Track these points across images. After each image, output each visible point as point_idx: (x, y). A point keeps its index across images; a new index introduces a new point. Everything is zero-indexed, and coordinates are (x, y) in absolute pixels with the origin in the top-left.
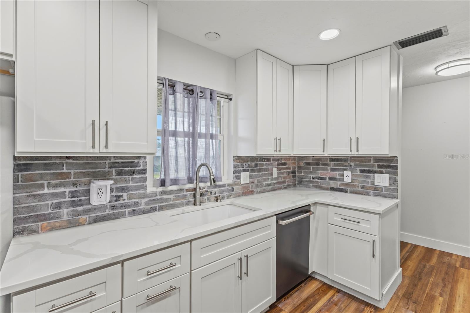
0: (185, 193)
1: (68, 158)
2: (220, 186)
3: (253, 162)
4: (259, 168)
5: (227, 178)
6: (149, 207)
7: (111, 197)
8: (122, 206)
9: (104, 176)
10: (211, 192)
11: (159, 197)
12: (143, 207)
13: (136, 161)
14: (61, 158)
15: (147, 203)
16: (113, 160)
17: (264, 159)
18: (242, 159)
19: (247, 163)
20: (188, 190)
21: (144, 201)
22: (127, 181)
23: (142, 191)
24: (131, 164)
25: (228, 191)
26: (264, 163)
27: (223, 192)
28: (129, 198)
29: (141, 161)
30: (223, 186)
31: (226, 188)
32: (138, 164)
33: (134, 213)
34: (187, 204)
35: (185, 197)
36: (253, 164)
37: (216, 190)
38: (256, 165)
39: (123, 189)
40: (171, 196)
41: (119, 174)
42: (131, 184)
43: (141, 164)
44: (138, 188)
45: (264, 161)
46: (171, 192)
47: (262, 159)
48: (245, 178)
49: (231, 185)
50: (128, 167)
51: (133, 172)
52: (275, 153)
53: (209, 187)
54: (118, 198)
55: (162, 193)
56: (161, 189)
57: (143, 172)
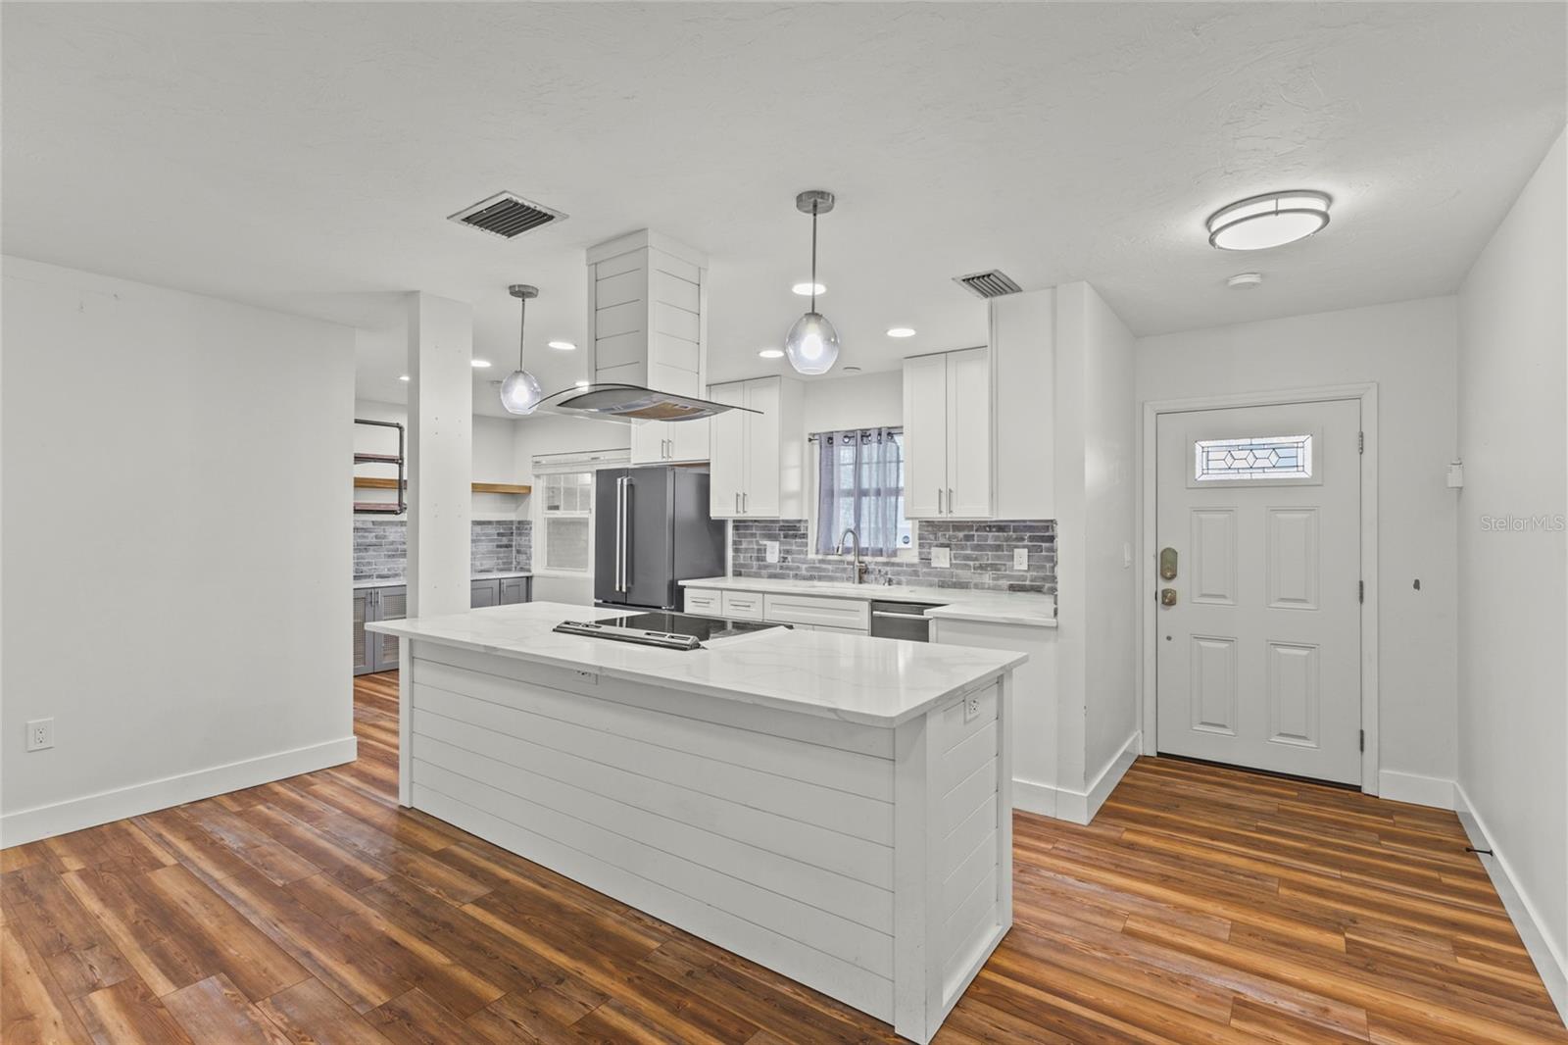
0: (844, 566)
1: (755, 521)
2: (894, 564)
3: (960, 530)
4: (975, 542)
5: (910, 554)
6: (809, 574)
7: (780, 557)
8: (788, 568)
9: (772, 537)
10: (880, 571)
11: (818, 565)
12: (804, 572)
13: (798, 525)
14: (752, 521)
15: (807, 570)
16: (782, 524)
17: (990, 527)
18: (935, 526)
19: (946, 533)
20: (848, 563)
21: (804, 566)
22: (791, 544)
23: (802, 556)
24: (794, 528)
25: (907, 573)
26: (991, 534)
27: (898, 574)
28: (793, 562)
29: (802, 525)
30: (899, 565)
31: (904, 569)
32: (798, 529)
33: (796, 576)
34: (848, 579)
36: (961, 535)
37: (888, 569)
38: (968, 538)
39: (788, 552)
40: (830, 567)
41: (785, 537)
42: (794, 548)
43: (802, 529)
44: (800, 552)
45: (990, 531)
46: (829, 562)
47: (985, 527)
48: (942, 559)
49: (913, 565)
50: (791, 530)
51: (795, 536)
52: (944, 515)
53: (877, 563)
54: (785, 559)
55: (822, 561)
56: (820, 557)
57: (804, 536)
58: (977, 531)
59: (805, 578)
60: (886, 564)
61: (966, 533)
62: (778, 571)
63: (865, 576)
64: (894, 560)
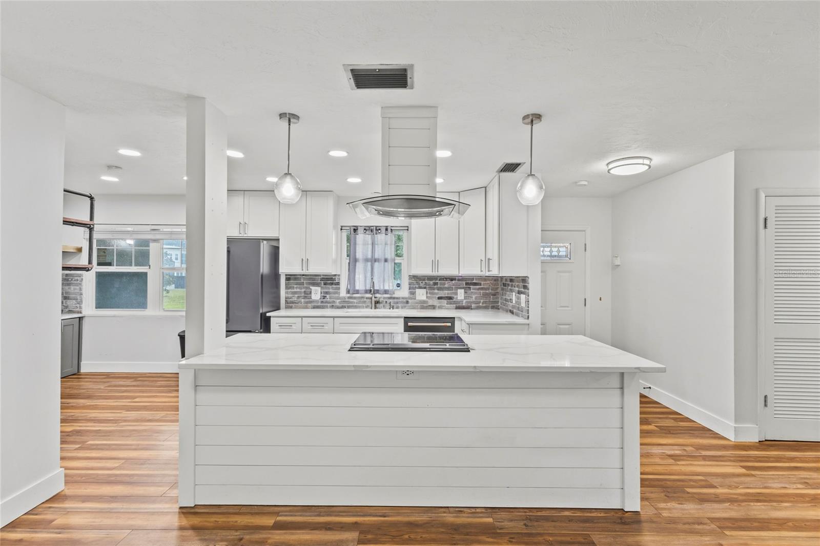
0: (365, 300)
1: (303, 275)
2: (394, 298)
3: (431, 280)
4: (439, 286)
5: (404, 292)
6: (341, 305)
7: (321, 296)
8: (326, 302)
9: (317, 285)
10: (386, 302)
11: (347, 300)
12: (338, 304)
13: (334, 278)
14: (300, 275)
15: (339, 302)
16: (322, 277)
17: (446, 278)
18: (418, 278)
19: (424, 282)
20: (367, 298)
21: (338, 301)
22: (329, 288)
23: (337, 295)
24: (331, 279)
25: (402, 302)
26: (447, 282)
27: (397, 303)
28: (330, 298)
29: (337, 277)
30: (397, 298)
31: (400, 300)
32: (334, 280)
33: (332, 307)
34: (367, 307)
35: (365, 302)
36: (431, 282)
37: (391, 300)
38: (435, 284)
39: (327, 293)
40: (355, 301)
41: (325, 284)
42: (331, 290)
43: (337, 279)
44: (335, 293)
45: (446, 281)
46: (355, 298)
47: (443, 279)
48: (421, 295)
49: (406, 298)
50: (329, 281)
51: (332, 284)
52: (434, 273)
53: (384, 298)
54: (324, 297)
55: (349, 298)
56: (348, 295)
57: (338, 284)
58: (439, 280)
59: (338, 308)
60: (390, 298)
61: (434, 281)
62: (319, 304)
63: (378, 305)
64: (394, 296)
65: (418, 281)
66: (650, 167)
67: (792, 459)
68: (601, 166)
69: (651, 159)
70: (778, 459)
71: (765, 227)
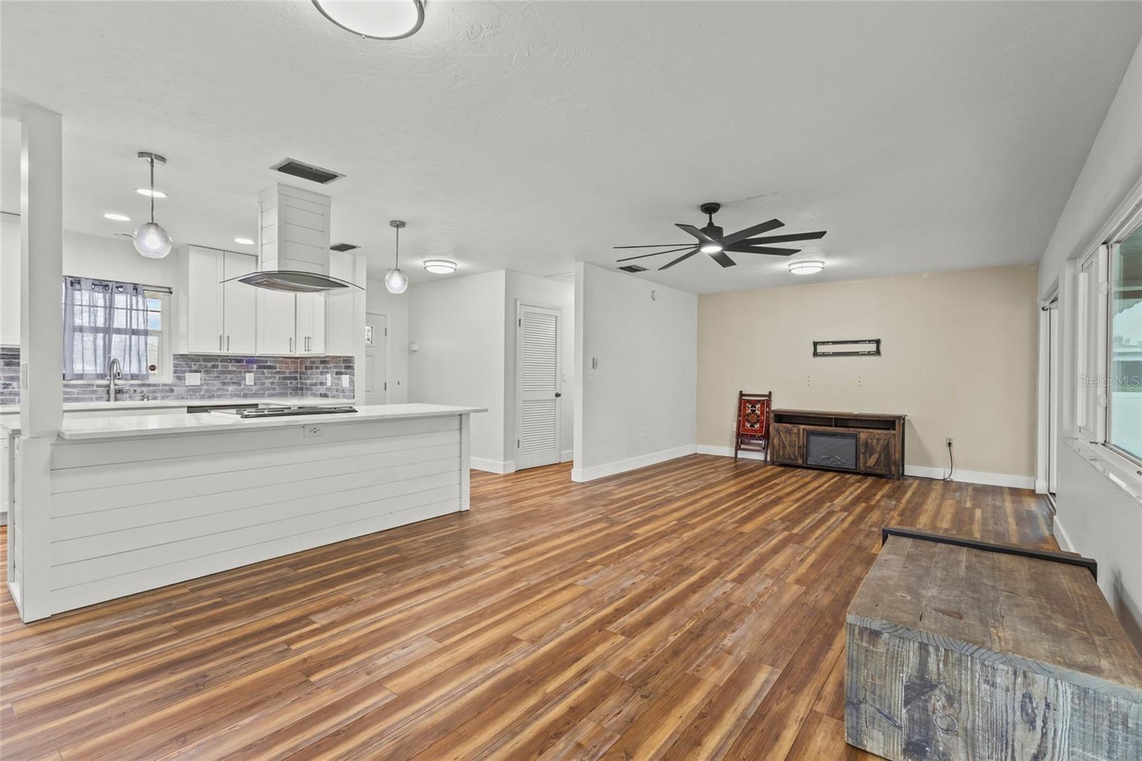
0: (95, 388)
2: (149, 385)
3: (209, 361)
4: (219, 369)
5: (165, 376)
17: (230, 359)
18: (188, 359)
19: (197, 363)
20: (98, 386)
25: (162, 391)
26: (231, 364)
27: (155, 392)
30: (154, 385)
31: (160, 388)
34: (100, 398)
35: (94, 392)
36: (210, 364)
37: (143, 389)
38: (214, 366)
39: (12, 378)
40: (75, 390)
45: (230, 362)
46: (74, 386)
47: (227, 360)
48: (194, 379)
49: (169, 385)
52: (222, 352)
53: (131, 385)
58: (221, 362)
60: (143, 385)
61: (213, 363)
63: (119, 396)
64: (147, 382)
65: (188, 362)
66: (455, 270)
67: (532, 475)
68: (419, 262)
69: (456, 264)
70: (525, 477)
71: (520, 326)
